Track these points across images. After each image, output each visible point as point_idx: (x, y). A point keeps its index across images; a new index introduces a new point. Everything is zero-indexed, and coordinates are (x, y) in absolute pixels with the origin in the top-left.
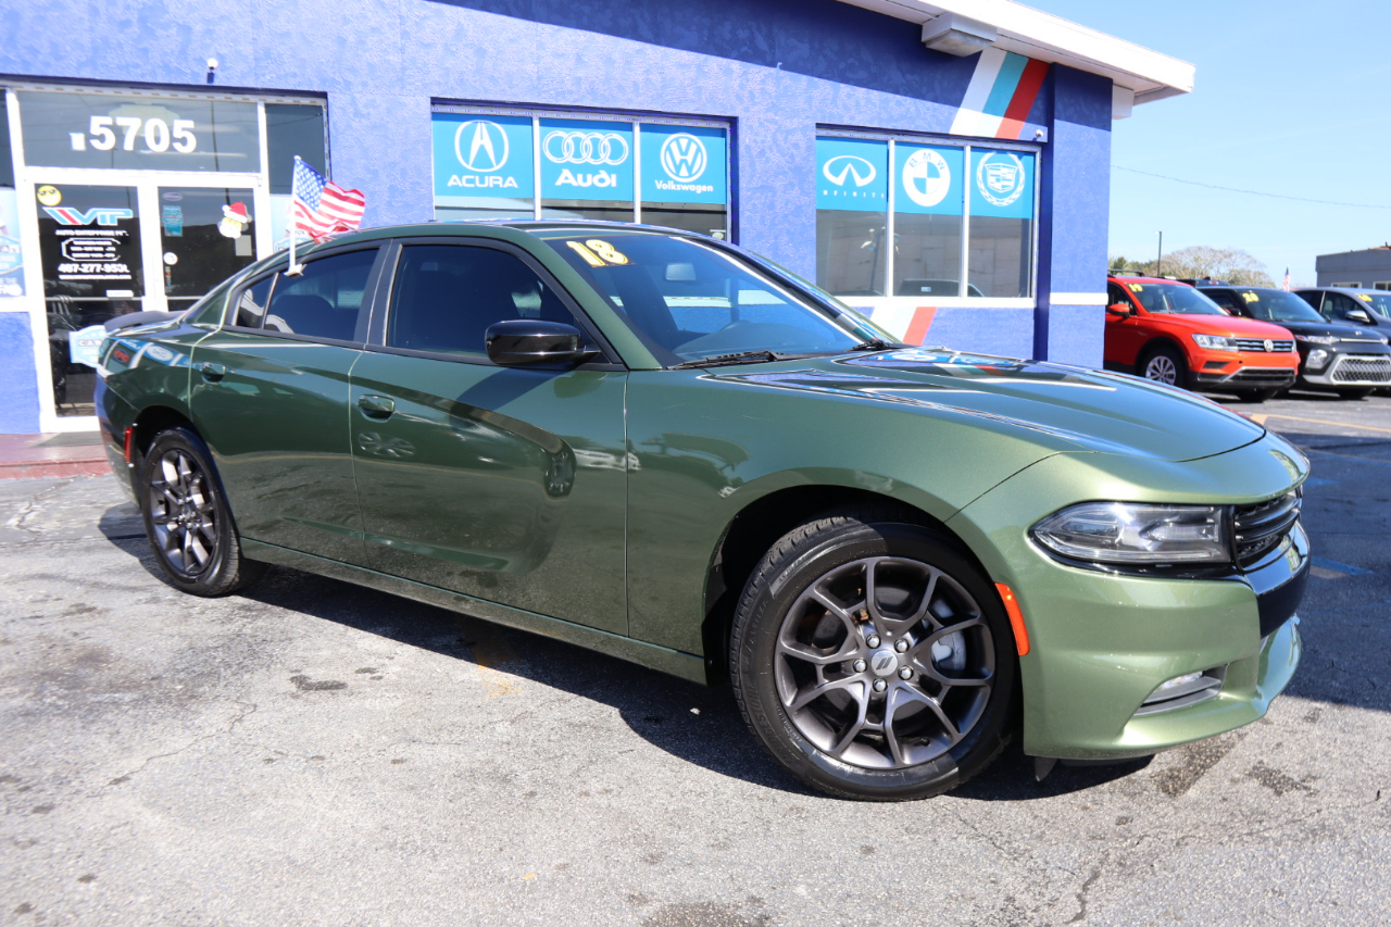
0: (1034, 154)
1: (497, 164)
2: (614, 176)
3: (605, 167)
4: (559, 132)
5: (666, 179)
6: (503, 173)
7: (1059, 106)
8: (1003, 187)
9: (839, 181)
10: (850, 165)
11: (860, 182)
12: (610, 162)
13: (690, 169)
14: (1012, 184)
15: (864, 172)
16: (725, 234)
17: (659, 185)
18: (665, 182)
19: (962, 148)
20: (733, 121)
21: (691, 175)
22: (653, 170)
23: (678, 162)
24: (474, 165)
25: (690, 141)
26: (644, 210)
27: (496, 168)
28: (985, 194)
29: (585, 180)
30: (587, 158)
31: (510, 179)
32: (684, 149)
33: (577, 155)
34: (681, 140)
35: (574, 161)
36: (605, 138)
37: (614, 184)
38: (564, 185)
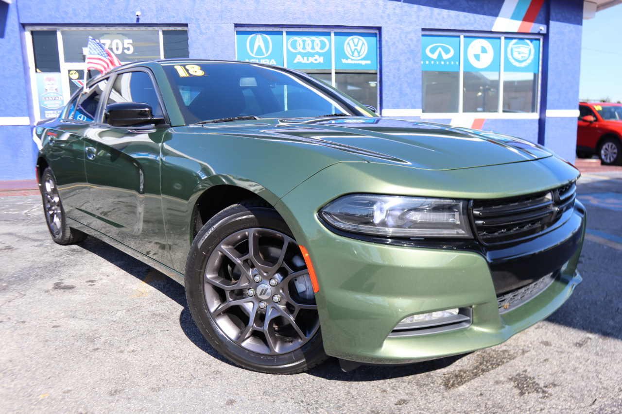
0: (539, 40)
1: (267, 53)
2: (322, 58)
3: (318, 53)
4: (296, 38)
5: (347, 58)
6: (269, 58)
7: (552, 14)
8: (522, 57)
9: (435, 56)
10: (440, 49)
11: (445, 57)
12: (320, 51)
13: (359, 53)
14: (527, 56)
15: (447, 51)
16: (377, 84)
17: (344, 61)
18: (347, 59)
19: (500, 38)
20: (379, 29)
21: (359, 56)
22: (341, 54)
23: (353, 50)
24: (255, 55)
25: (359, 39)
26: (336, 73)
27: (266, 55)
28: (512, 61)
29: (308, 60)
30: (309, 49)
31: (273, 60)
32: (356, 44)
33: (304, 48)
34: (354, 39)
35: (302, 51)
36: (317, 39)
37: (322, 61)
38: (298, 62)
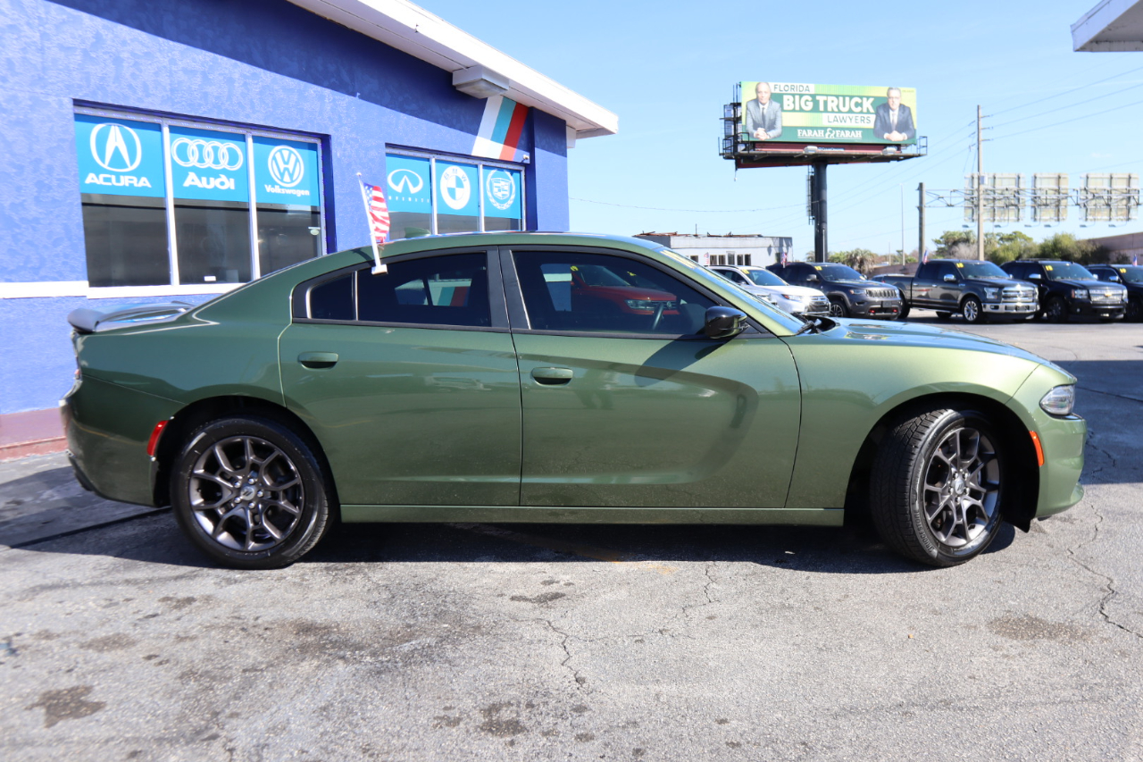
0: (519, 171)
1: (131, 165)
2: (232, 180)
3: (224, 171)
4: (184, 139)
5: (273, 184)
6: (137, 173)
7: (537, 139)
8: (503, 195)
9: (399, 189)
10: (405, 177)
11: (413, 190)
12: (228, 168)
13: (291, 176)
14: (507, 193)
15: (415, 184)
16: (320, 231)
17: (269, 189)
18: (273, 186)
19: (476, 166)
20: (325, 139)
21: (292, 181)
22: (264, 177)
23: (282, 170)
24: (110, 165)
25: (291, 152)
26: (259, 210)
27: (130, 168)
28: (492, 200)
29: (208, 183)
30: (209, 163)
31: (144, 179)
32: (286, 159)
33: (201, 160)
34: (283, 151)
35: (198, 165)
36: (224, 146)
37: (233, 187)
38: (191, 186)
